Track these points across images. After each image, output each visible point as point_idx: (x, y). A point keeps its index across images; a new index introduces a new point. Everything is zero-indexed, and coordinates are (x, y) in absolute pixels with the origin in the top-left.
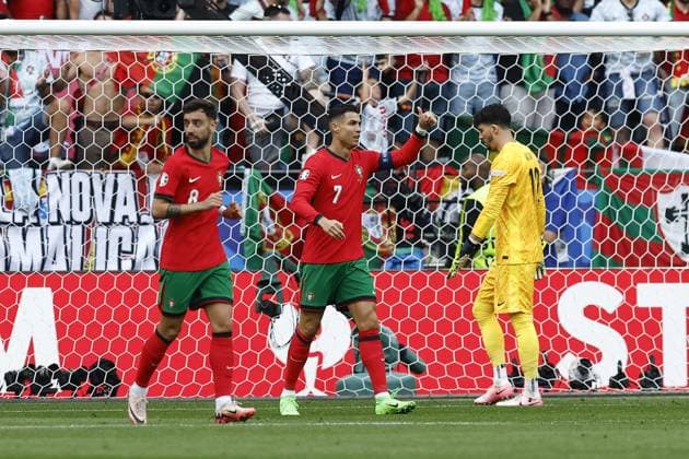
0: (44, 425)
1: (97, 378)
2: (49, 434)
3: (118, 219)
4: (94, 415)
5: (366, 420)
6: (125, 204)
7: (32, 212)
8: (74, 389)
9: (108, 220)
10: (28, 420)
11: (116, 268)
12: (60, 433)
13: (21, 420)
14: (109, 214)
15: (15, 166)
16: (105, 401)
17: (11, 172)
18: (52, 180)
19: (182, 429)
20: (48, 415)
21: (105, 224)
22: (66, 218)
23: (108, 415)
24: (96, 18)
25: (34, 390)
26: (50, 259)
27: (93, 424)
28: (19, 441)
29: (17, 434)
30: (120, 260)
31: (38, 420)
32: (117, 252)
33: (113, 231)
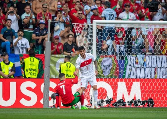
3: (163, 66)
6: (164, 63)
7: (142, 65)
9: (160, 67)
11: (162, 78)
14: (160, 65)
18: (147, 58)
22: (150, 66)
24: (159, 20)
26: (146, 76)
30: (163, 76)
32: (162, 74)
33: (161, 69)
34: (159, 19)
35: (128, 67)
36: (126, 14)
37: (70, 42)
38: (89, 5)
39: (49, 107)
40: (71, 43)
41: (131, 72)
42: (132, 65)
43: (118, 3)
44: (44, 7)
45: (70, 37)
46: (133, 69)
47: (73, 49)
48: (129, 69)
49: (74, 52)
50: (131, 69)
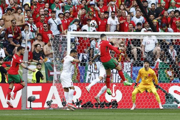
0: (102, 114)
1: (113, 104)
2: (103, 116)
4: (113, 112)
5: (168, 113)
8: (108, 106)
9: (116, 72)
10: (99, 113)
11: (117, 82)
12: (105, 116)
13: (98, 113)
15: (97, 61)
16: (115, 109)
17: (96, 62)
19: (130, 115)
20: (103, 112)
21: (115, 73)
23: (116, 112)
25: (100, 107)
27: (112, 114)
28: (97, 117)
29: (97, 116)
31: (101, 113)
32: (117, 79)
33: (117, 74)
34: (114, 31)
35: (88, 73)
36: (88, 27)
37: (38, 50)
38: (53, 18)
39: (28, 109)
40: (38, 52)
41: (90, 77)
42: (91, 71)
43: (78, 16)
44: (13, 23)
45: (38, 47)
46: (92, 74)
47: (41, 57)
48: (89, 74)
49: (42, 60)
50: (91, 74)
